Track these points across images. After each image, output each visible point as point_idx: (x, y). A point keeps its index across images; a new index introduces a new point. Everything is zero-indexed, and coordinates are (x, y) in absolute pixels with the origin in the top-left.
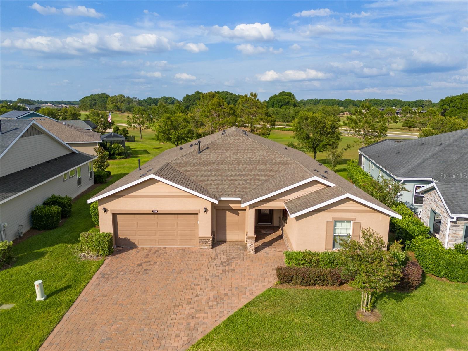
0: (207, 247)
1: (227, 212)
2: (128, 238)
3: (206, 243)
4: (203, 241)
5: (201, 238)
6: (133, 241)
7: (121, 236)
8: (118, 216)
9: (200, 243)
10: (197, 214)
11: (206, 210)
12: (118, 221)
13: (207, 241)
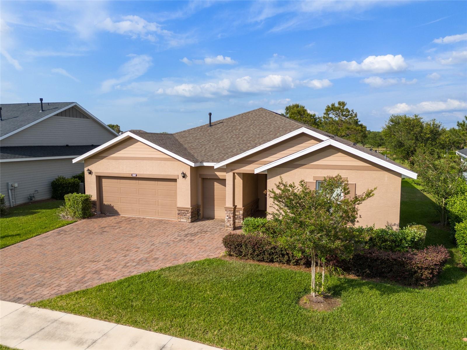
0: (186, 220)
1: (216, 183)
2: (112, 205)
3: (185, 215)
4: (181, 212)
5: (179, 209)
6: (116, 209)
7: (105, 202)
8: (104, 180)
9: (179, 214)
10: (176, 180)
11: (184, 176)
12: (103, 186)
13: (186, 212)
